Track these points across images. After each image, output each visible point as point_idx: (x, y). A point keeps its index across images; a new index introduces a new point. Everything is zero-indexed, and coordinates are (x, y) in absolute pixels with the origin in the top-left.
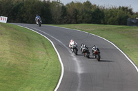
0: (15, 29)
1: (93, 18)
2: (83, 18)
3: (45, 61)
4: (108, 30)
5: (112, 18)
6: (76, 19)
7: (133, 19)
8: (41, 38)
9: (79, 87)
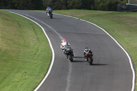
0: (6, 15)
1: (83, 4)
2: (74, 4)
3: (36, 47)
4: (98, 16)
5: (102, 4)
6: (67, 4)
7: (123, 4)
8: (32, 24)
9: (70, 73)
